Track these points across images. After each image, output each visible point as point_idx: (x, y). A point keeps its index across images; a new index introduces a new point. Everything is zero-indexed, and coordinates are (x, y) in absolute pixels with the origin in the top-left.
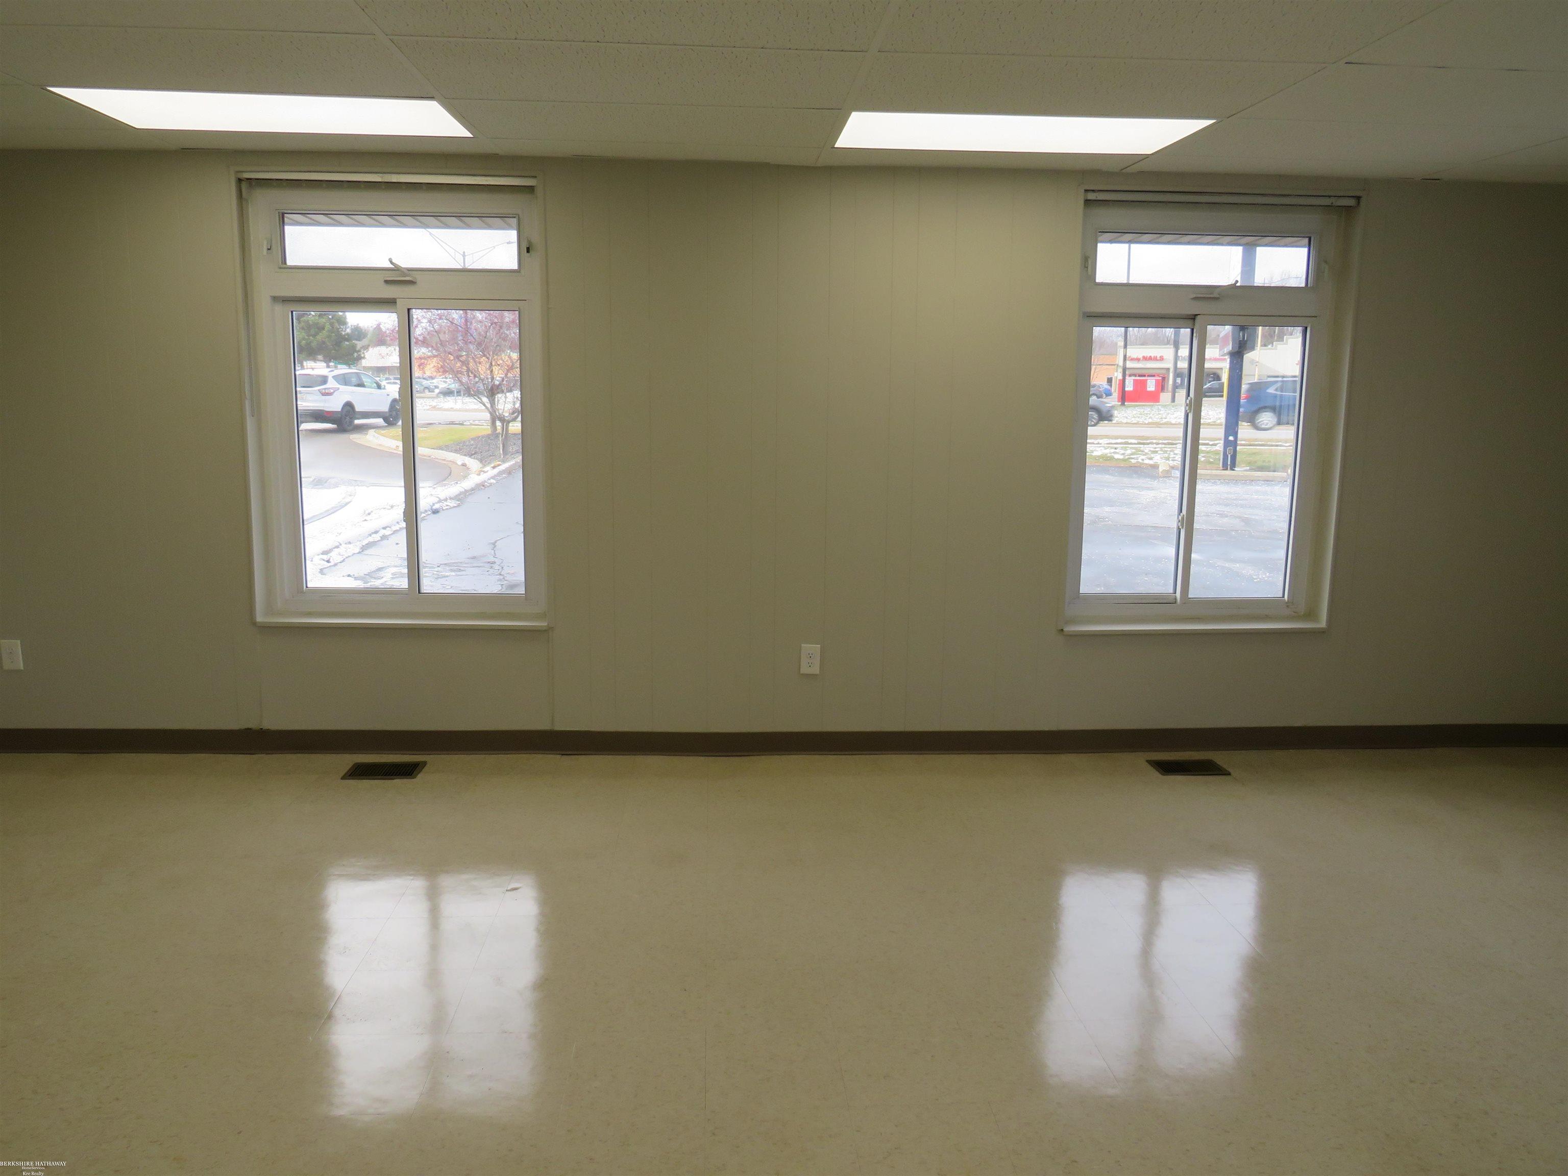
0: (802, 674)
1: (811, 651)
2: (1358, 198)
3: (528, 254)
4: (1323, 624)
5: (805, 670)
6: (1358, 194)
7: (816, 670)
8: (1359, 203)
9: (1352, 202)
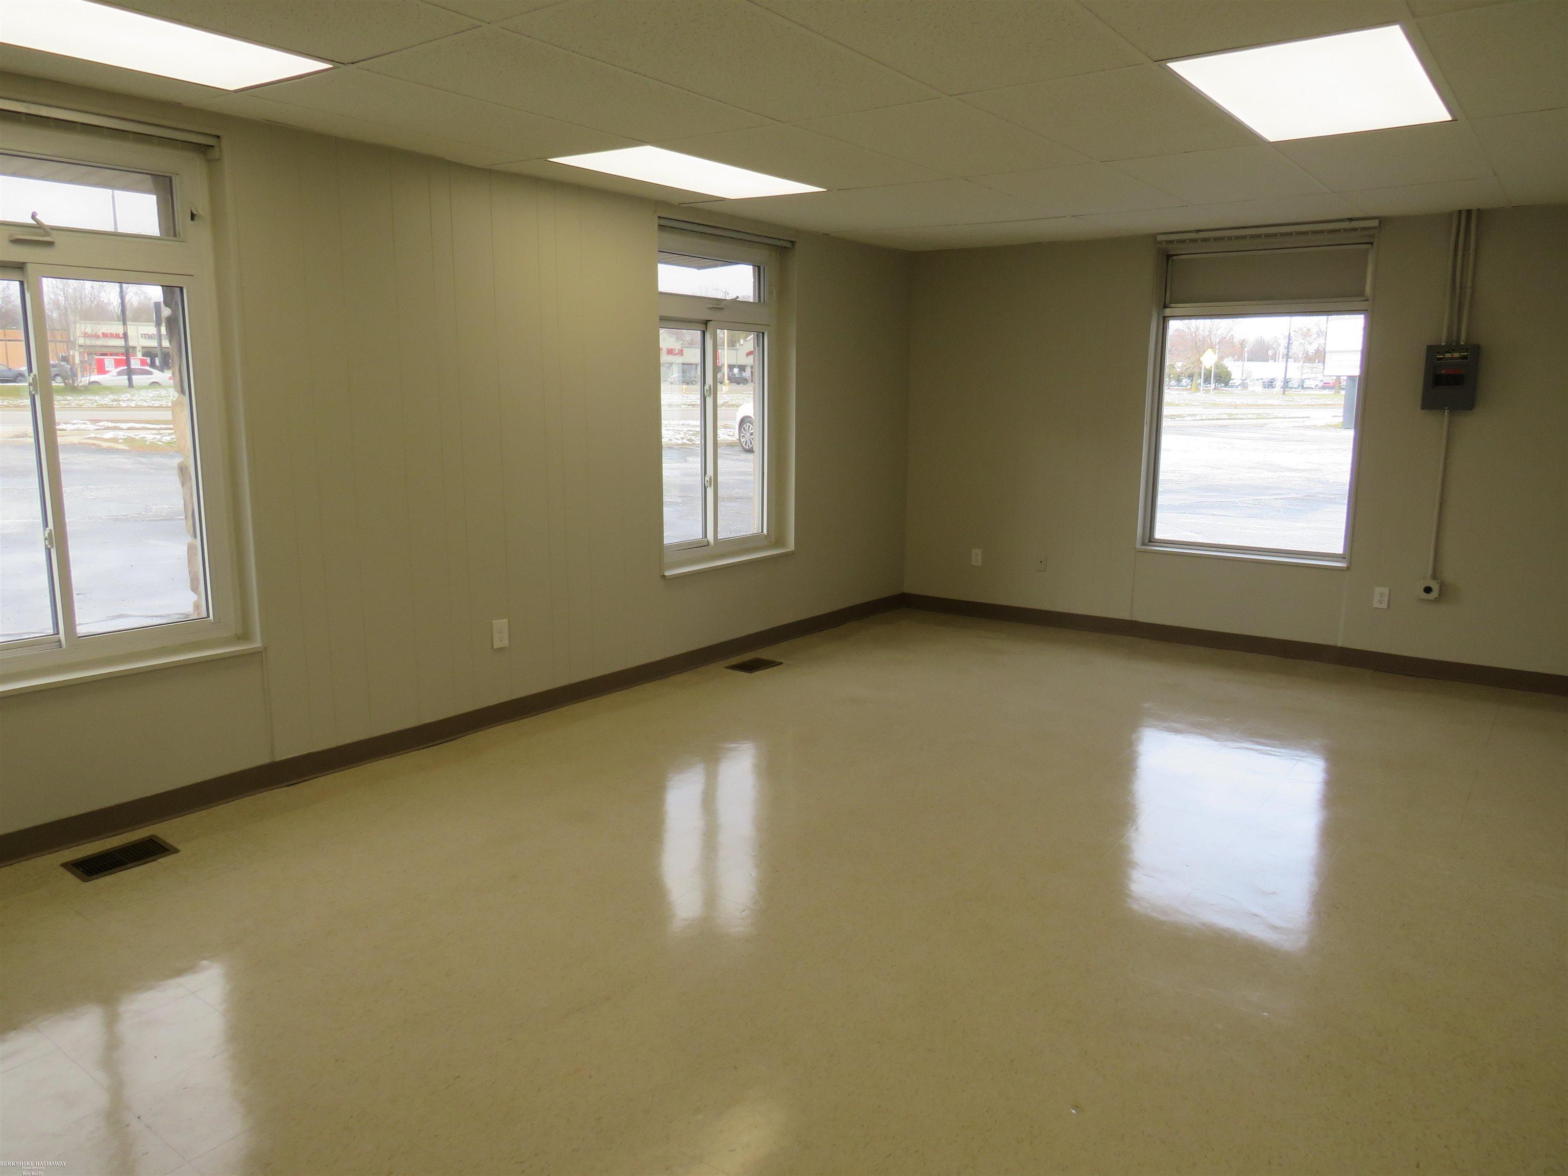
0: (496, 649)
1: (501, 624)
2: (793, 242)
3: (192, 222)
4: (791, 546)
5: (497, 645)
6: (793, 239)
7: (505, 643)
8: (793, 245)
9: (788, 245)
